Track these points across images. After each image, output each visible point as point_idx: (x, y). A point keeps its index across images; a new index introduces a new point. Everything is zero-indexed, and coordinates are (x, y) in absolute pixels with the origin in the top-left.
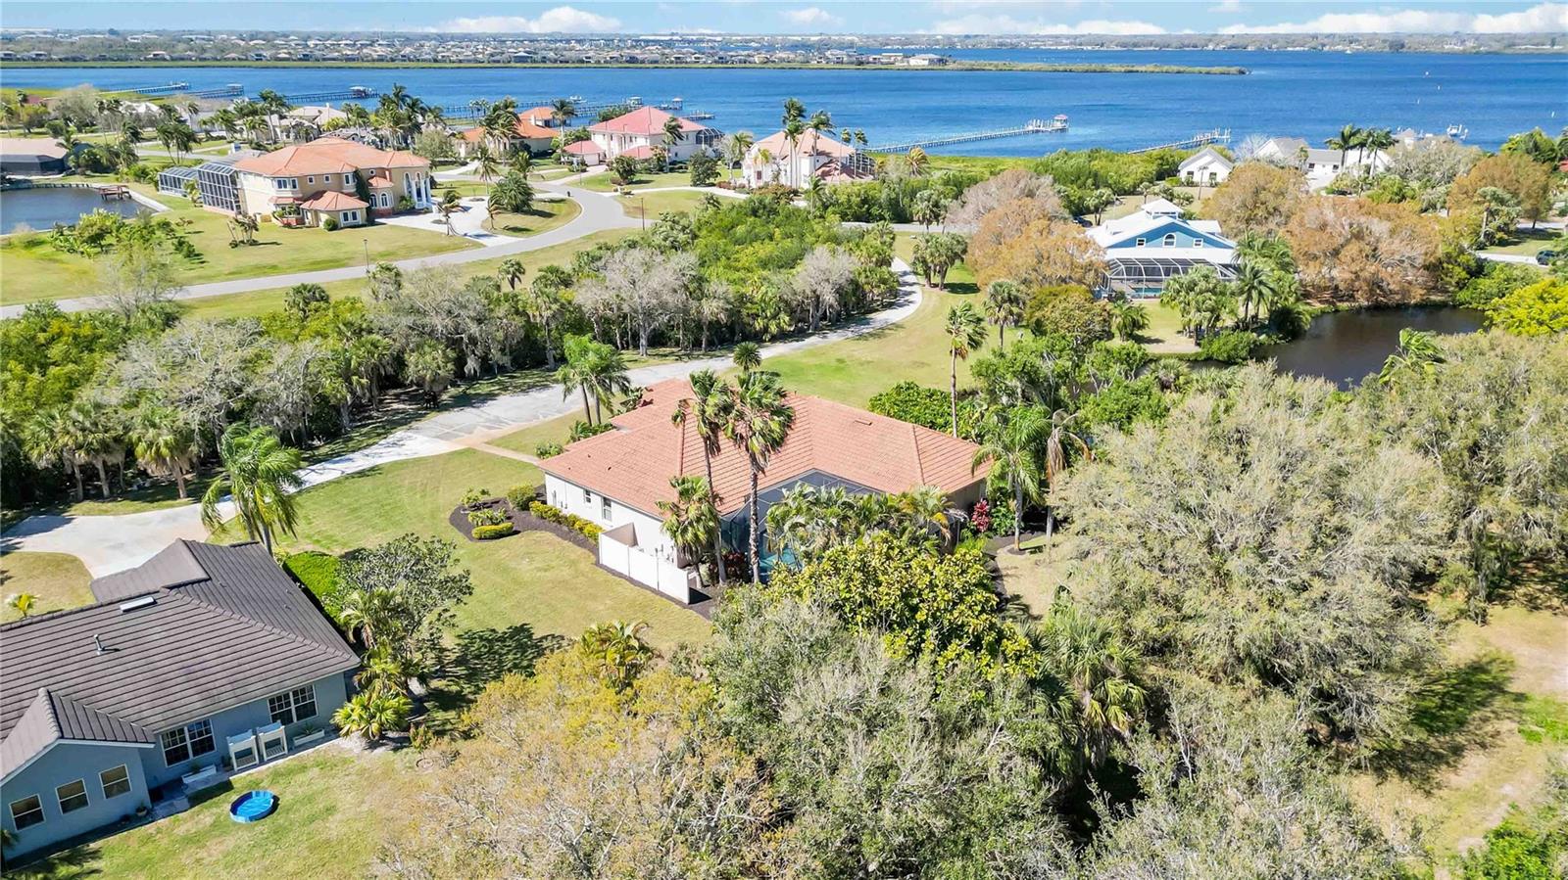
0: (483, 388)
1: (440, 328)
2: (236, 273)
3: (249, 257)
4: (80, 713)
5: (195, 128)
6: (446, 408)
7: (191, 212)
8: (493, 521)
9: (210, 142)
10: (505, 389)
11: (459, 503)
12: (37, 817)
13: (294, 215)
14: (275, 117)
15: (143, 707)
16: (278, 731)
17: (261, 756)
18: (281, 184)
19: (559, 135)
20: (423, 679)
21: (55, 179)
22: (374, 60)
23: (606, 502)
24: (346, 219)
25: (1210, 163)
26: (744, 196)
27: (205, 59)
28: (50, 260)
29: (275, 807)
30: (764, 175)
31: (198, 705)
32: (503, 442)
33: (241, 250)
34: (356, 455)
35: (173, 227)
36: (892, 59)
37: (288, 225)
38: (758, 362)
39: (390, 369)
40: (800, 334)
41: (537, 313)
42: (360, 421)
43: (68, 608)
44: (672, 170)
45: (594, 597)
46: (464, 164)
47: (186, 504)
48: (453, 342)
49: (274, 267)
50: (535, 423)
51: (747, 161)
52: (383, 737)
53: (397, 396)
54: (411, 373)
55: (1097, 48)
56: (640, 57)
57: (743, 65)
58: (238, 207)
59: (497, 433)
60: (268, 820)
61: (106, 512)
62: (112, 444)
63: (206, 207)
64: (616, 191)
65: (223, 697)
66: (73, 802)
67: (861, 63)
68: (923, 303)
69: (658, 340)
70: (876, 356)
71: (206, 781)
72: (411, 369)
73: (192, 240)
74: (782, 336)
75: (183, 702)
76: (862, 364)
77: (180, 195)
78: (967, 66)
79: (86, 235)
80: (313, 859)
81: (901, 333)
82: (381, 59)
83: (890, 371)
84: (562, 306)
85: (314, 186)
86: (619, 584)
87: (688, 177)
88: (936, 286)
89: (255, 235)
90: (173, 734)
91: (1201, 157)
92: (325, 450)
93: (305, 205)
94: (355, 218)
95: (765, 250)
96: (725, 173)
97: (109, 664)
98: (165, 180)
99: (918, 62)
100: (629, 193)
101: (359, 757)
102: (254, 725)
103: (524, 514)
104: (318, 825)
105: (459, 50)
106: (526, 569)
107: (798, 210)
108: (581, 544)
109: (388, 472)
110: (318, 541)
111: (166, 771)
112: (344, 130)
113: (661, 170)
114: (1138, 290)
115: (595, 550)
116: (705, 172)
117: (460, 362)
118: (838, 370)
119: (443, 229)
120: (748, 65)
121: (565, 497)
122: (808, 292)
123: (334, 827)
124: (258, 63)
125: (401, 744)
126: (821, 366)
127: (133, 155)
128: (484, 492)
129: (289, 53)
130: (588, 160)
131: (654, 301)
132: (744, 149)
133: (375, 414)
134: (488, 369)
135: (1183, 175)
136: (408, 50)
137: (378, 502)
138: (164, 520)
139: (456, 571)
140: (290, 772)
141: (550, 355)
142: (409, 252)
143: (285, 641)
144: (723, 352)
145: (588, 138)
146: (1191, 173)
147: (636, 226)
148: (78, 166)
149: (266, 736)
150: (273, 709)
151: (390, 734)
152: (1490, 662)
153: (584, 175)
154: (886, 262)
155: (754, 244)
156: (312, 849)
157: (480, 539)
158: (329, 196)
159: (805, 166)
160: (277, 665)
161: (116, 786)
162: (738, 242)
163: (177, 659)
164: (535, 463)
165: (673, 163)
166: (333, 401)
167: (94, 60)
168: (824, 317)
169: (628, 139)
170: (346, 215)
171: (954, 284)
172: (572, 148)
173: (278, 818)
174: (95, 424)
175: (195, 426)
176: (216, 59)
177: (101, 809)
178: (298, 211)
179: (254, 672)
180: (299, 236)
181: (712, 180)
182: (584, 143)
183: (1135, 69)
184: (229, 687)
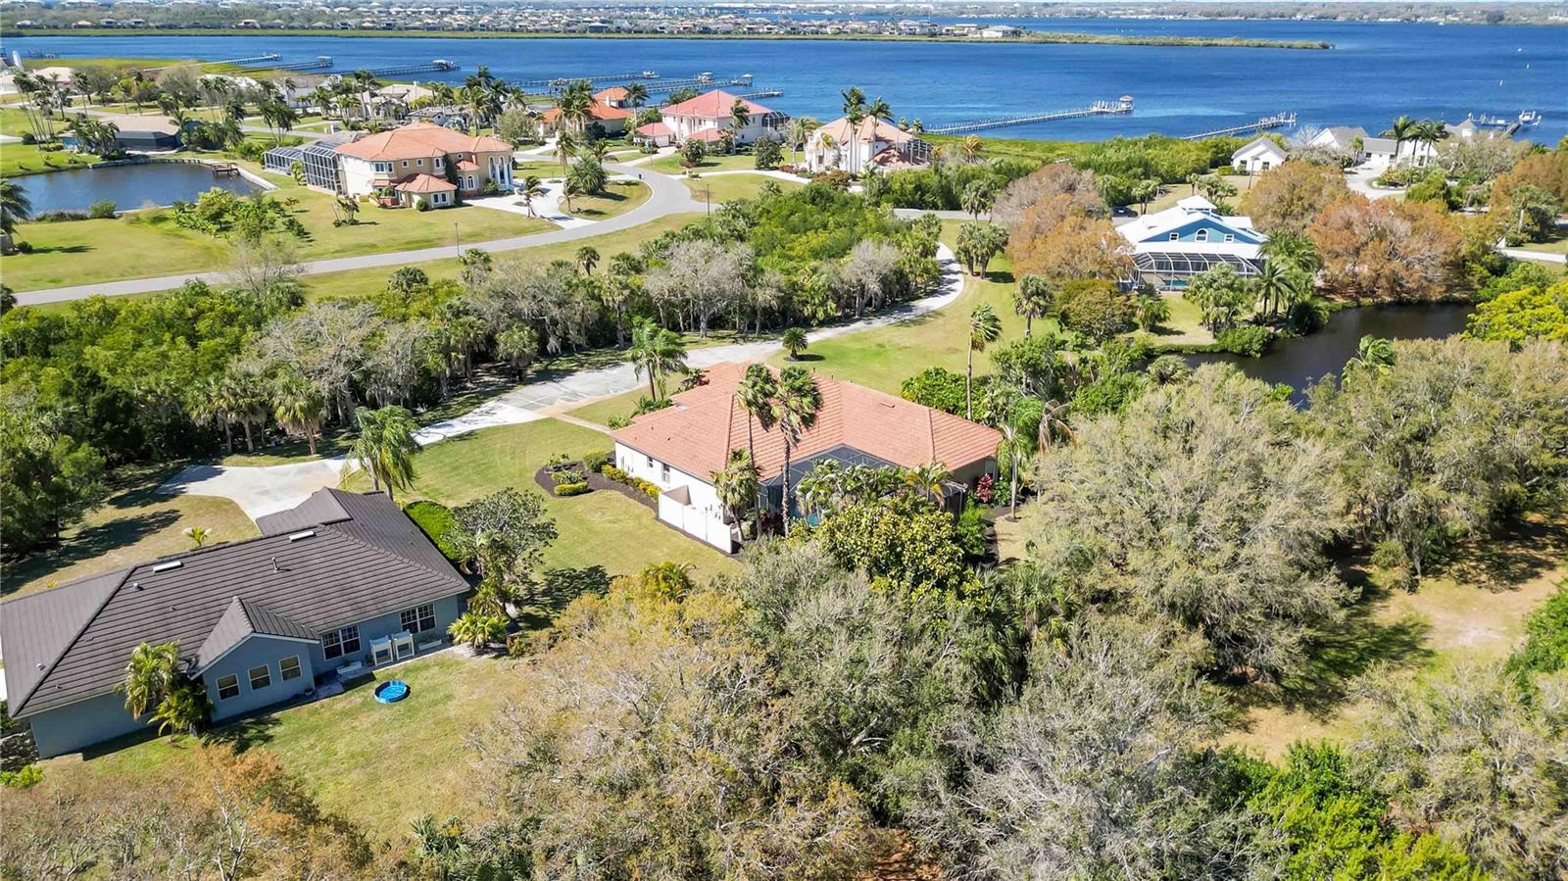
0: (563, 364)
1: (526, 310)
2: (342, 252)
3: (350, 235)
4: (265, 616)
5: (292, 104)
6: (531, 381)
7: (296, 191)
8: (572, 481)
9: (307, 118)
10: (582, 366)
11: (544, 463)
12: (235, 691)
13: (391, 198)
14: (366, 95)
15: (310, 613)
16: (408, 638)
17: (395, 657)
18: (379, 167)
19: (632, 116)
20: (518, 604)
21: (169, 154)
22: (454, 30)
23: (666, 467)
24: (436, 200)
25: (1263, 152)
26: (806, 181)
27: (293, 28)
28: (176, 235)
29: (408, 692)
30: (825, 159)
31: (350, 614)
32: (579, 413)
33: (343, 229)
34: (454, 422)
35: (282, 206)
36: (966, 30)
37: (384, 206)
38: (805, 346)
39: (483, 348)
40: (846, 320)
41: (610, 298)
42: (457, 391)
43: (234, 541)
44: (738, 153)
45: (655, 546)
46: (543, 144)
47: (317, 458)
48: (537, 323)
49: (373, 246)
50: (607, 396)
51: (809, 147)
52: (486, 646)
53: (488, 370)
54: (501, 349)
55: (1179, 17)
56: (713, 27)
57: (816, 36)
58: (339, 187)
59: (574, 405)
60: (403, 702)
61: (251, 464)
62: (258, 407)
63: (310, 187)
64: (684, 173)
65: (368, 609)
66: (261, 683)
67: (934, 35)
68: (964, 290)
69: (717, 323)
70: (914, 342)
71: (355, 672)
72: (501, 347)
73: (301, 219)
74: (829, 322)
75: (339, 611)
76: (900, 349)
77: (284, 173)
78: (1041, 39)
79: (208, 213)
80: (438, 730)
81: (941, 321)
82: (461, 29)
83: (925, 356)
84: (632, 292)
85: (408, 169)
86: (673, 534)
87: (753, 159)
88: (978, 274)
89: (356, 216)
90: (331, 635)
91: (1256, 145)
92: (428, 416)
93: (400, 187)
94: (444, 200)
95: (817, 239)
96: (788, 154)
97: (282, 581)
98: (271, 159)
99: (992, 33)
100: (697, 176)
101: (469, 660)
102: (389, 632)
103: (597, 475)
104: (440, 707)
105: (535, 18)
106: (597, 520)
107: (853, 198)
108: (643, 501)
109: (482, 436)
110: (427, 493)
111: (327, 664)
112: (430, 109)
113: (728, 152)
114: (1168, 283)
115: (655, 507)
116: (770, 157)
117: (543, 341)
118: (878, 354)
119: (524, 211)
120: (820, 36)
121: (631, 462)
122: (854, 281)
123: (452, 710)
124: (343, 32)
125: (502, 653)
126: (863, 350)
127: (239, 133)
128: (564, 457)
129: (373, 22)
130: (658, 141)
131: (714, 289)
132: (807, 134)
133: (469, 385)
134: (567, 348)
135: (1236, 164)
136: (485, 19)
137: (474, 461)
138: (301, 471)
139: (543, 519)
140: (417, 669)
141: (620, 336)
142: (494, 233)
143: (412, 569)
144: (775, 335)
145: (659, 120)
146: (1244, 162)
147: (701, 209)
148: (190, 142)
149: (400, 641)
150: (404, 621)
151: (492, 645)
152: (1413, 626)
153: (654, 157)
154: (928, 251)
155: (808, 233)
156: (437, 724)
157: (561, 495)
158: (421, 178)
159: (865, 152)
160: (407, 586)
161: (291, 673)
162: (794, 231)
163: (333, 579)
164: (608, 433)
165: (740, 145)
166: (434, 374)
167: (188, 27)
168: (869, 304)
169: (697, 121)
170: (436, 197)
171: (995, 273)
172: (645, 130)
173: (410, 701)
174: (244, 390)
175: (325, 394)
176: (303, 28)
177: (279, 689)
178: (392, 193)
179: (391, 591)
180: (394, 216)
181: (775, 164)
182: (656, 125)
183: (1214, 42)
184: (371, 602)
